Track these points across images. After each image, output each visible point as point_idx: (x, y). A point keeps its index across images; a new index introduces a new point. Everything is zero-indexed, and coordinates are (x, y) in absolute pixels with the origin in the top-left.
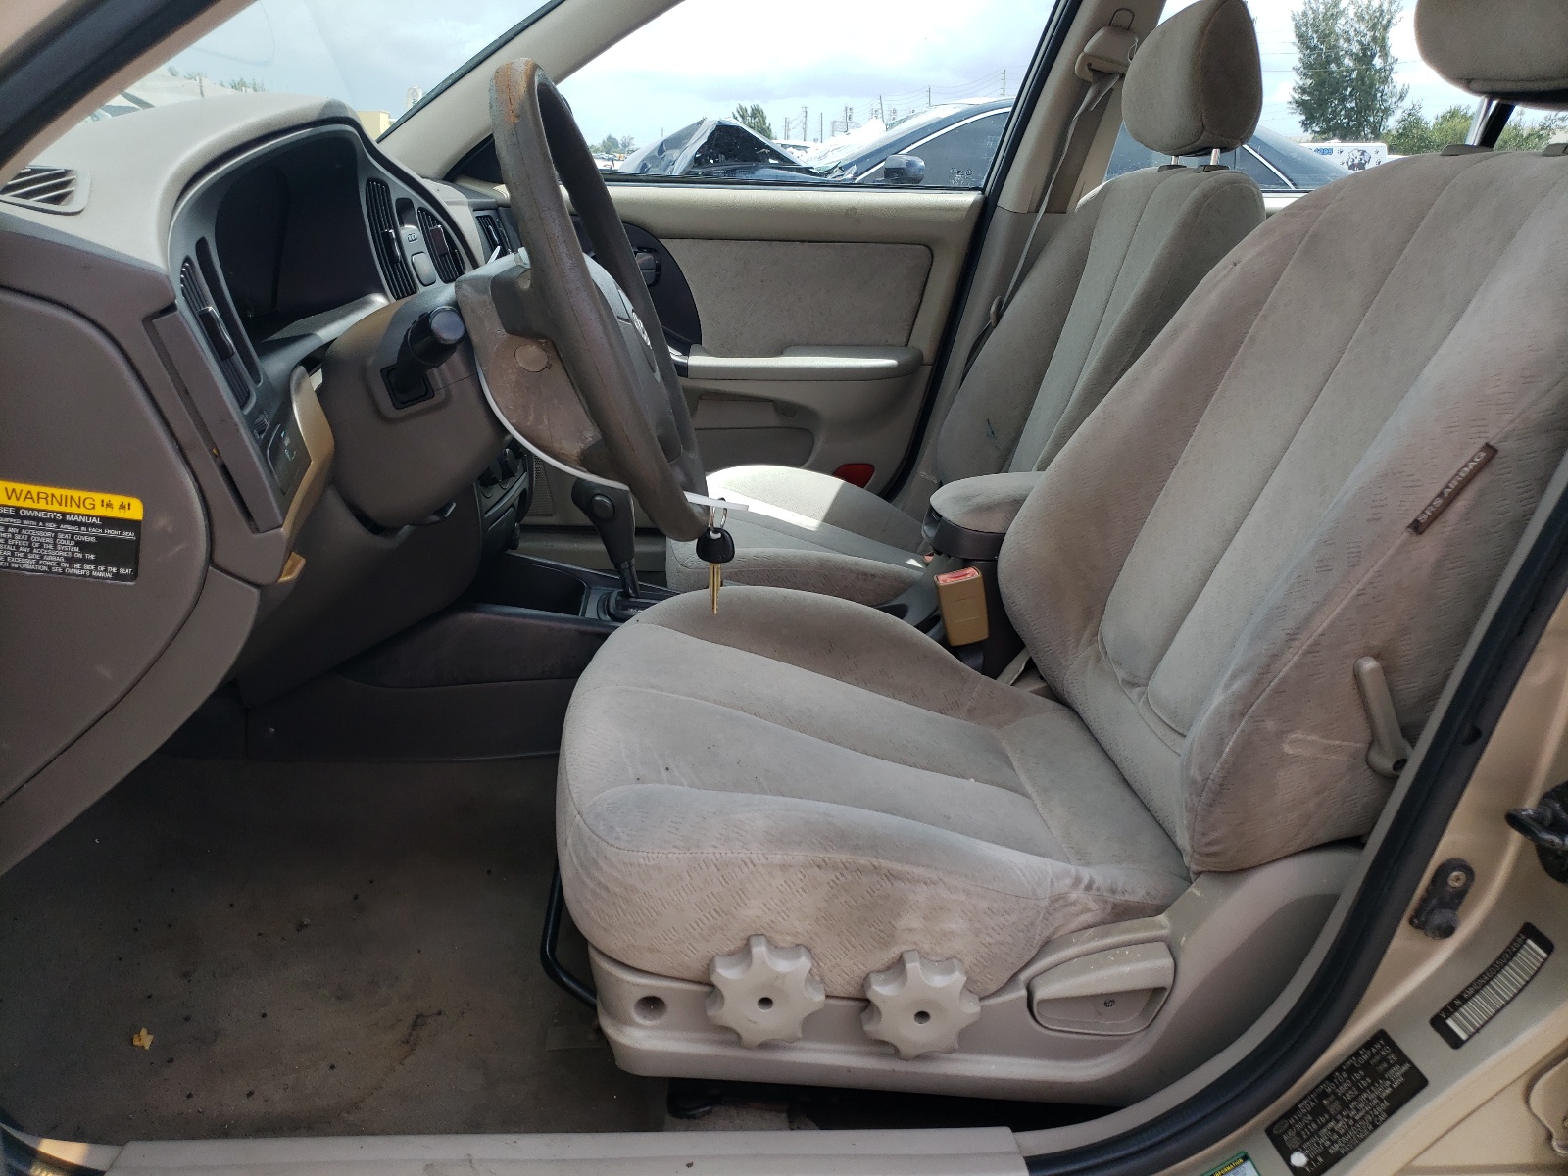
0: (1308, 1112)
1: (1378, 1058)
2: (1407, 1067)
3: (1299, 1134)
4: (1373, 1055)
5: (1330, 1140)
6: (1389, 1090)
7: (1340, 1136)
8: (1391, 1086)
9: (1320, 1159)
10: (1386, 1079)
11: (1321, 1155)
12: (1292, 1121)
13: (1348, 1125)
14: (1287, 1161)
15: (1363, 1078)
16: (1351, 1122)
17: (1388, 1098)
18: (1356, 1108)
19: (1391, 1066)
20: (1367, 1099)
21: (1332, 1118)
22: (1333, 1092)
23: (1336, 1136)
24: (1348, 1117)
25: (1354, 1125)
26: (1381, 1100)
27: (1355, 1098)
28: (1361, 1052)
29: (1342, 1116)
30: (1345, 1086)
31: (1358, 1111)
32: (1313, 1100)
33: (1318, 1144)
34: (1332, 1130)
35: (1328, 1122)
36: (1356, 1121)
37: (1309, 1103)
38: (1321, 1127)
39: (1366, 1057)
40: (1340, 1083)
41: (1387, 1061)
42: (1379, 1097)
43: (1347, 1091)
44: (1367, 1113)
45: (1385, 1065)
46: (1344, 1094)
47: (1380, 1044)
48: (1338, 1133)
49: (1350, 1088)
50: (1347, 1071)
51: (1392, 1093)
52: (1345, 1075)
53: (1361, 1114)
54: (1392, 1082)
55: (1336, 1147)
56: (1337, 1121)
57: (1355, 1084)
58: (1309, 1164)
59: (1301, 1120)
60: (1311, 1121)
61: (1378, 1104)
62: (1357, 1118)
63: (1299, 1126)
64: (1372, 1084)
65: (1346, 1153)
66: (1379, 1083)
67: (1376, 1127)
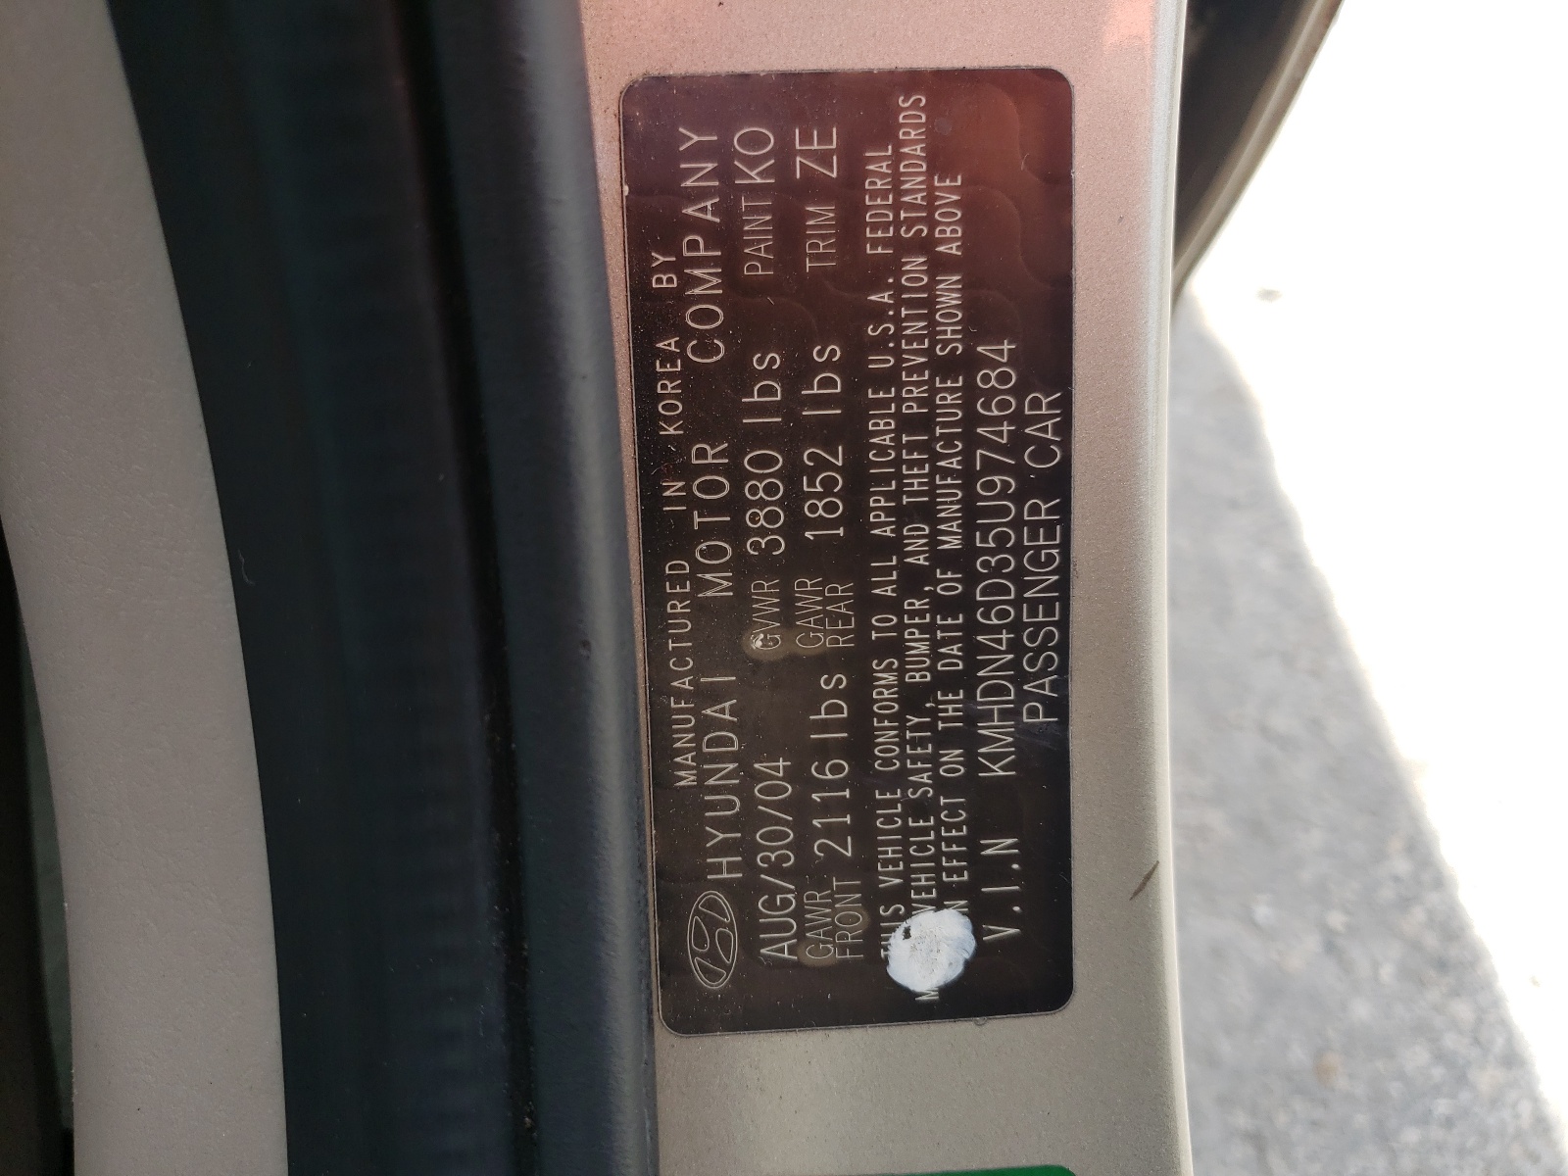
0: (743, 760)
1: (757, 224)
2: (912, 118)
3: (809, 874)
4: (727, 237)
5: (944, 740)
6: (950, 294)
7: (964, 681)
8: (939, 265)
9: (999, 847)
10: (893, 266)
11: (982, 826)
12: (726, 868)
13: (940, 606)
14: (903, 1007)
15: (798, 372)
16: (949, 583)
17: (979, 321)
18: (902, 515)
19: (848, 194)
20: (906, 423)
21: (857, 662)
22: (743, 569)
23: (950, 705)
24: (913, 581)
25: (971, 579)
26: (965, 364)
27: (859, 481)
28: (664, 281)
29: (894, 606)
30: (762, 489)
31: (927, 512)
32: (708, 695)
33: (920, 808)
34: (912, 698)
35: (860, 694)
36: (962, 561)
37: (704, 725)
38: (859, 745)
39: (708, 281)
40: (736, 505)
41: (814, 188)
42: (944, 367)
43: (793, 501)
44: (968, 476)
45: (821, 215)
46: (796, 523)
47: (699, 152)
48: (946, 682)
49: (792, 474)
50: (699, 428)
51: (968, 288)
52: (709, 453)
53: (950, 509)
54: (925, 246)
55: (998, 734)
56: (896, 647)
57: (792, 434)
58: (980, 915)
59: (749, 819)
60: (797, 775)
61: (970, 393)
62: (952, 543)
63: (775, 849)
64: (858, 350)
65: (1059, 707)
66: (878, 313)
67: (1058, 484)
